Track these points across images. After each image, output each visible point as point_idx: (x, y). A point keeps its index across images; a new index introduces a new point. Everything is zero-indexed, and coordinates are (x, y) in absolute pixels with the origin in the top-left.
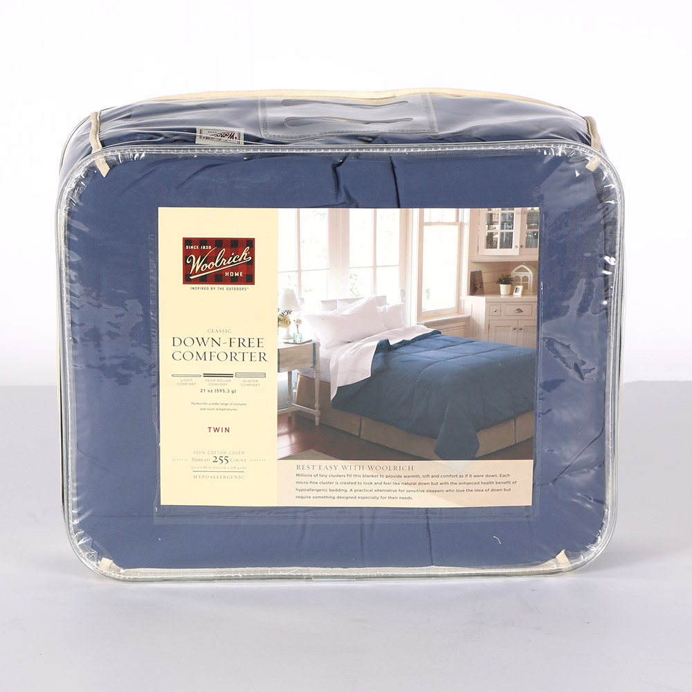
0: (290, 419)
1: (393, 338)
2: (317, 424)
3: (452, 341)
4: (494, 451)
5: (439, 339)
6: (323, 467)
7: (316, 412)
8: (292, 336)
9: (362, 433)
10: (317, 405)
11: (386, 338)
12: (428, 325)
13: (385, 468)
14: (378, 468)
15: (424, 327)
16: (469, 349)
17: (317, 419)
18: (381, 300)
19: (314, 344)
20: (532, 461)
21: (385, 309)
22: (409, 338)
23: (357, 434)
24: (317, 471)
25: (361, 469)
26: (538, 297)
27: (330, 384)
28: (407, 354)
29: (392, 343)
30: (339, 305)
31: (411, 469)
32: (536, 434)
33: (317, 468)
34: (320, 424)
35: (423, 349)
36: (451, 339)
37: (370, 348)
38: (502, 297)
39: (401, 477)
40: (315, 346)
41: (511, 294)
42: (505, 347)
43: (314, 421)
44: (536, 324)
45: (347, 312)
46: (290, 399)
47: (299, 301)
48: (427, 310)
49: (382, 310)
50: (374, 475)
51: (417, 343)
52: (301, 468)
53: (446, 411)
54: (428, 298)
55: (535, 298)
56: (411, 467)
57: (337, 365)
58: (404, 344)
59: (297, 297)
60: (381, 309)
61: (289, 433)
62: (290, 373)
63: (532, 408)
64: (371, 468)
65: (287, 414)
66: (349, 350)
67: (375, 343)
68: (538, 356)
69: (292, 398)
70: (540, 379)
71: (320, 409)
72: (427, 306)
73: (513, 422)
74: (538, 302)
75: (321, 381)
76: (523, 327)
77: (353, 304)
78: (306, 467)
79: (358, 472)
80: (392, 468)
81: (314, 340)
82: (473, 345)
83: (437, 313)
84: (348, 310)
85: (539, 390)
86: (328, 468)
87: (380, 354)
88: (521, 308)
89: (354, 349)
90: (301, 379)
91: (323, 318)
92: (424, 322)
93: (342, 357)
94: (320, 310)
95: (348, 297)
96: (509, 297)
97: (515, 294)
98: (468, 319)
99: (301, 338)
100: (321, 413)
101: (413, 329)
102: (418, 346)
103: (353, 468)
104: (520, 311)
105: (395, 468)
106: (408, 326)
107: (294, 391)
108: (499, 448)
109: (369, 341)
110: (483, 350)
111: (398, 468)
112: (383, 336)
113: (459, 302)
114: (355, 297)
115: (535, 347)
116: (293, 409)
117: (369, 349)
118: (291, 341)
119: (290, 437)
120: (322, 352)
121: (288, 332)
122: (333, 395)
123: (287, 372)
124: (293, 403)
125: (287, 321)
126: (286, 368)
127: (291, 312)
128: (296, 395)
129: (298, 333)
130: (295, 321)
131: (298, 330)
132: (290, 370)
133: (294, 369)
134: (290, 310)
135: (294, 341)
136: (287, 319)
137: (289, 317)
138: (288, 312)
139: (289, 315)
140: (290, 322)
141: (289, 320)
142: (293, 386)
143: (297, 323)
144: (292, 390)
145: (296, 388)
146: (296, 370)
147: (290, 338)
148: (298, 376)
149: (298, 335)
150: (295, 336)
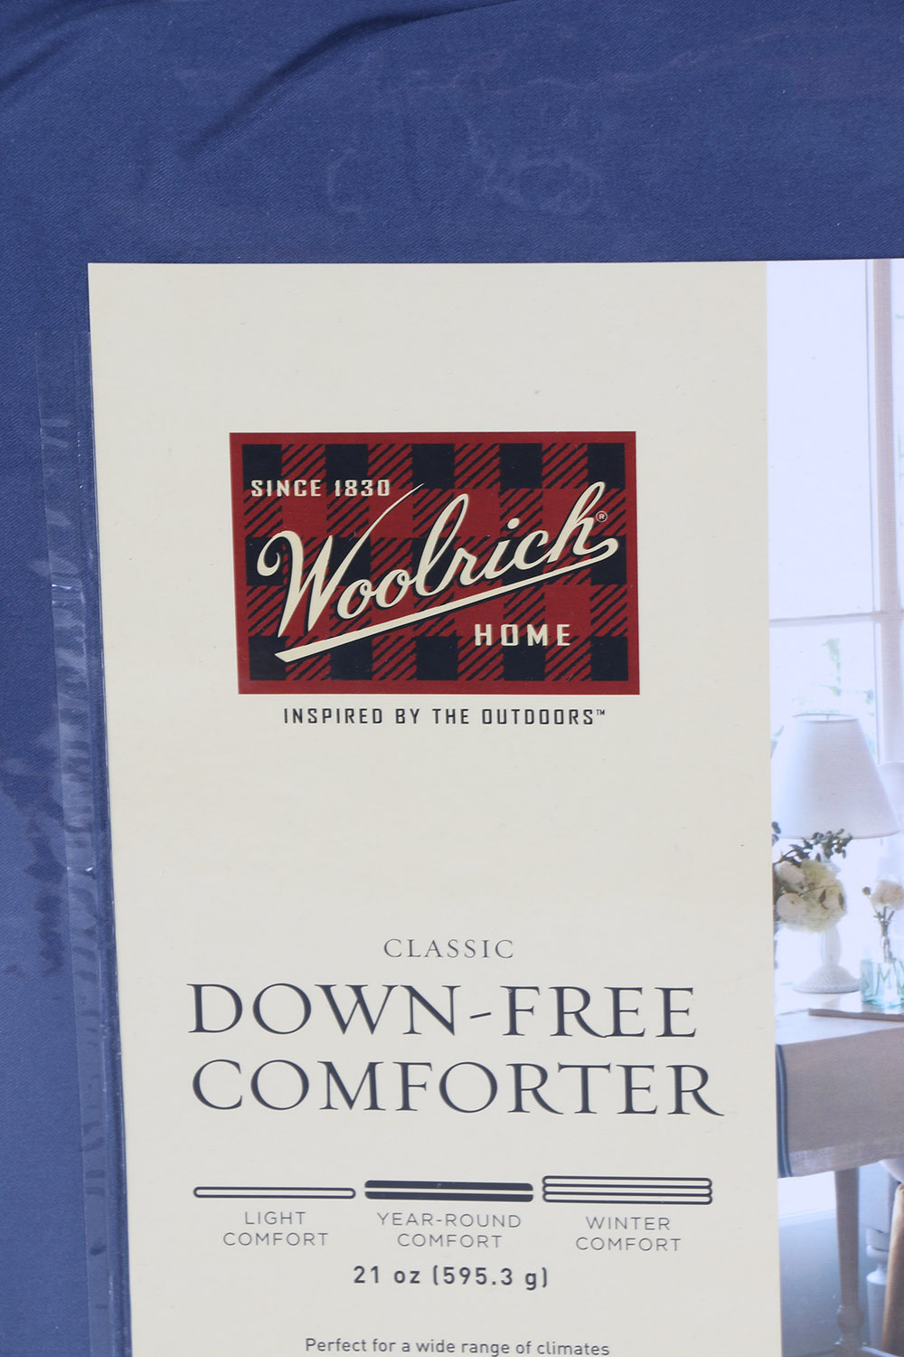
8: (855, 973)
46: (855, 1320)
59: (880, 761)
69: (862, 1317)
107: (874, 1278)
118: (852, 1003)
121: (832, 951)
123: (829, 1178)
124: (868, 1345)
125: (824, 893)
126: (827, 1149)
127: (845, 844)
128: (882, 1302)
129: (890, 957)
130: (873, 892)
131: (887, 942)
132: (846, 1165)
133: (874, 1155)
134: (842, 831)
135: (868, 1002)
136: (824, 883)
137: (837, 870)
138: (830, 841)
139: (836, 858)
140: (842, 900)
141: (837, 885)
142: (869, 1249)
143: (882, 900)
144: (861, 1272)
145: (884, 1263)
146: (882, 1163)
147: (843, 986)
148: (892, 1199)
149: (886, 967)
150: (871, 973)
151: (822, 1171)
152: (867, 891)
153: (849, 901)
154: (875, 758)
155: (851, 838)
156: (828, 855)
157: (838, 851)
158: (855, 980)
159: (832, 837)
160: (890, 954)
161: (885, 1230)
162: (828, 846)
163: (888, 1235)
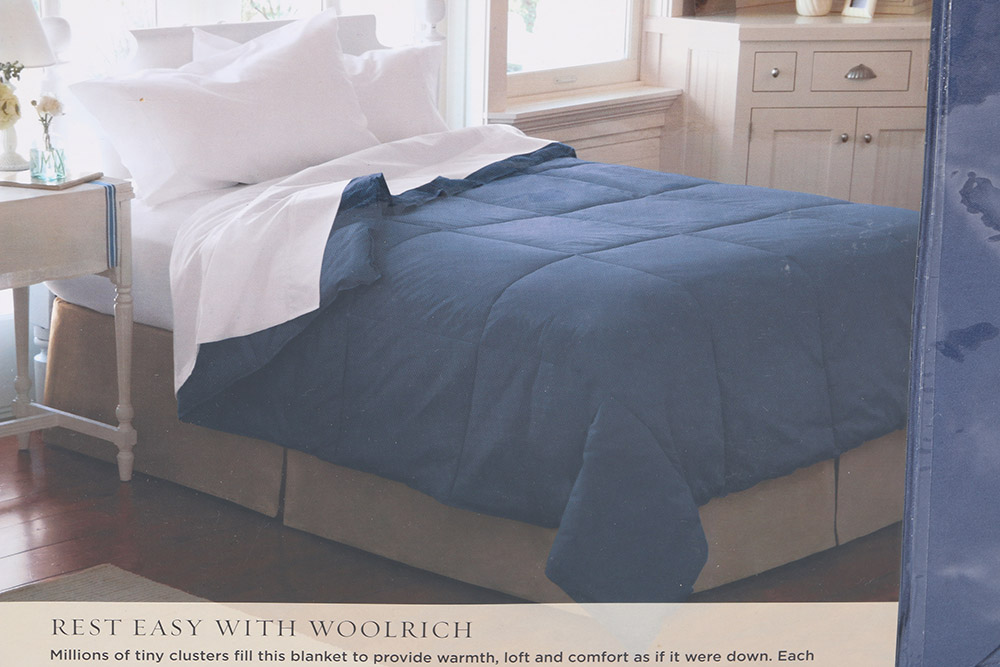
0: (24, 457)
1: (402, 173)
2: (125, 474)
3: (616, 185)
4: (758, 570)
5: (566, 176)
6: (148, 626)
7: (120, 434)
8: (27, 158)
9: (287, 509)
10: (123, 409)
11: (375, 172)
12: (527, 124)
13: (370, 629)
14: (347, 629)
15: (513, 130)
16: (679, 212)
17: (125, 459)
18: (358, 32)
19: (111, 191)
20: (896, 605)
21: (370, 66)
22: (460, 169)
23: (272, 512)
24: (125, 640)
25: (287, 632)
26: (936, 24)
27: (172, 332)
28: (452, 228)
29: (396, 188)
30: (201, 48)
31: (462, 634)
32: (908, 514)
33: (125, 629)
34: (135, 473)
35: (509, 212)
36: (611, 177)
37: (318, 206)
38: (800, 21)
39: (428, 659)
40: (113, 197)
41: (836, 11)
42: (807, 207)
43: (114, 467)
44: (922, 122)
45: (230, 75)
46: (25, 385)
47: (48, 31)
48: (524, 70)
49: (359, 68)
50: (332, 651)
51: (486, 189)
52: (69, 628)
53: (592, 432)
54: (530, 24)
55: (923, 26)
56: (463, 626)
57: (195, 270)
58: (440, 190)
59: (42, 15)
60: (358, 63)
61: (24, 507)
62: (21, 299)
63: (897, 422)
64: (319, 629)
65: (14, 438)
66: (239, 213)
67: (337, 189)
68: (925, 239)
69: (31, 383)
70: (932, 325)
71: (134, 423)
72: (527, 55)
73: (828, 471)
74: (935, 40)
75: (136, 324)
76: (875, 134)
77: (252, 44)
78: (85, 627)
79: (273, 642)
80: (396, 629)
81: (111, 175)
82: (689, 197)
83: (561, 81)
84: (234, 68)
85: (927, 361)
86: (169, 628)
87: (352, 230)
88: (870, 61)
89: (256, 209)
90: (63, 315)
91: (140, 95)
92: (513, 112)
93: (214, 238)
94: (131, 67)
95: (234, 16)
96: (826, 24)
97: (848, 10)
98: (675, 105)
99: (60, 167)
100: (140, 437)
101: (471, 140)
102: (491, 201)
103: (256, 628)
104: (865, 73)
105: (407, 630)
106: (456, 127)
107: (39, 358)
108: (780, 560)
109: (311, 181)
110: (727, 216)
111: (418, 630)
112: (364, 164)
113: (642, 40)
114: (258, 18)
115: (916, 207)
116: (34, 423)
117: (315, 207)
118: (24, 178)
119: (28, 523)
120: (142, 220)
121: (11, 142)
122: (184, 370)
123: (9, 293)
124: (35, 401)
125: (5, 104)
126: (8, 274)
127: (19, 71)
128: (44, 374)
129: (50, 148)
130: (38, 104)
131: (48, 137)
132: (21, 284)
133: (38, 279)
134: (17, 62)
135: (35, 177)
136: (5, 97)
137: (14, 88)
138: (9, 69)
139: (13, 80)
140: (17, 109)
141: (14, 98)
142: (35, 339)
143: (44, 110)
144: (30, 354)
145: (46, 348)
146: (44, 282)
147: (19, 166)
148: (51, 307)
149: (47, 154)
150: (37, 158)
151: (4, 288)
152: (34, 103)
153: (22, 110)
154: (38, 14)
155: (23, 67)
156: (8, 78)
157: (14, 75)
158: (26, 163)
159: (10, 67)
160: (50, 145)
161: (47, 327)
162: (8, 72)
163: (49, 330)
